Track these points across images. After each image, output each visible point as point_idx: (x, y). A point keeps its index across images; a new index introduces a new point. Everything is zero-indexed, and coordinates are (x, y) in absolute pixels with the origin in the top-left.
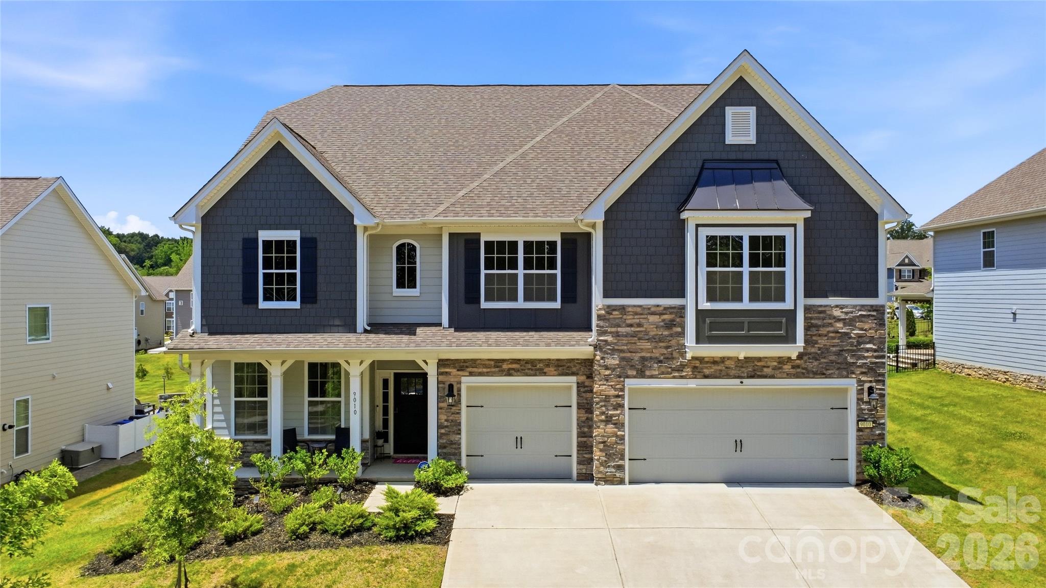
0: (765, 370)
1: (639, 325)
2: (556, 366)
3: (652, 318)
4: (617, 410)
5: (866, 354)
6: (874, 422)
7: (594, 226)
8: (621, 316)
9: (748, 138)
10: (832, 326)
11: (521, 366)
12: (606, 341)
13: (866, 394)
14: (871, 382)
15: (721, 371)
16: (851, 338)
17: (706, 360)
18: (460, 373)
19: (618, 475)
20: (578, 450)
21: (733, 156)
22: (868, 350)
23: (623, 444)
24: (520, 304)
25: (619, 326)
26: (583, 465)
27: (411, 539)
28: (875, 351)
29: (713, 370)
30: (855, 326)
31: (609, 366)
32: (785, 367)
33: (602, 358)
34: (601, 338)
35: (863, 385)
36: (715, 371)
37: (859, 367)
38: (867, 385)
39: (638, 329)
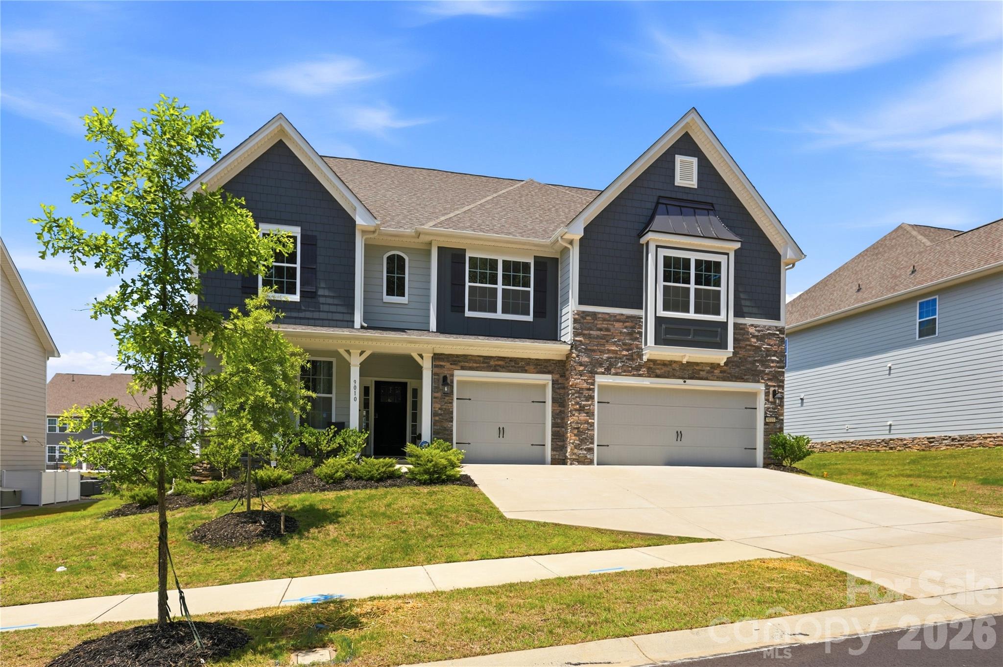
0: (701, 373)
1: (608, 330)
2: (535, 365)
3: (617, 325)
4: (589, 401)
5: (772, 365)
6: (777, 418)
7: (571, 242)
8: (593, 321)
9: (691, 183)
10: (749, 341)
11: (506, 363)
12: (580, 341)
13: (771, 396)
14: (774, 386)
15: (669, 372)
16: (761, 351)
17: (658, 362)
18: (452, 366)
19: (588, 456)
20: (552, 439)
21: (679, 196)
22: (773, 361)
23: (593, 430)
24: (499, 315)
25: (591, 330)
26: (556, 451)
27: (443, 482)
28: (778, 362)
29: (663, 371)
30: (765, 342)
31: (583, 363)
32: (716, 371)
33: (578, 356)
34: (576, 339)
35: (769, 389)
36: (665, 372)
37: (767, 374)
38: (772, 389)
39: (606, 333)
